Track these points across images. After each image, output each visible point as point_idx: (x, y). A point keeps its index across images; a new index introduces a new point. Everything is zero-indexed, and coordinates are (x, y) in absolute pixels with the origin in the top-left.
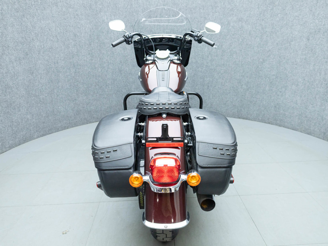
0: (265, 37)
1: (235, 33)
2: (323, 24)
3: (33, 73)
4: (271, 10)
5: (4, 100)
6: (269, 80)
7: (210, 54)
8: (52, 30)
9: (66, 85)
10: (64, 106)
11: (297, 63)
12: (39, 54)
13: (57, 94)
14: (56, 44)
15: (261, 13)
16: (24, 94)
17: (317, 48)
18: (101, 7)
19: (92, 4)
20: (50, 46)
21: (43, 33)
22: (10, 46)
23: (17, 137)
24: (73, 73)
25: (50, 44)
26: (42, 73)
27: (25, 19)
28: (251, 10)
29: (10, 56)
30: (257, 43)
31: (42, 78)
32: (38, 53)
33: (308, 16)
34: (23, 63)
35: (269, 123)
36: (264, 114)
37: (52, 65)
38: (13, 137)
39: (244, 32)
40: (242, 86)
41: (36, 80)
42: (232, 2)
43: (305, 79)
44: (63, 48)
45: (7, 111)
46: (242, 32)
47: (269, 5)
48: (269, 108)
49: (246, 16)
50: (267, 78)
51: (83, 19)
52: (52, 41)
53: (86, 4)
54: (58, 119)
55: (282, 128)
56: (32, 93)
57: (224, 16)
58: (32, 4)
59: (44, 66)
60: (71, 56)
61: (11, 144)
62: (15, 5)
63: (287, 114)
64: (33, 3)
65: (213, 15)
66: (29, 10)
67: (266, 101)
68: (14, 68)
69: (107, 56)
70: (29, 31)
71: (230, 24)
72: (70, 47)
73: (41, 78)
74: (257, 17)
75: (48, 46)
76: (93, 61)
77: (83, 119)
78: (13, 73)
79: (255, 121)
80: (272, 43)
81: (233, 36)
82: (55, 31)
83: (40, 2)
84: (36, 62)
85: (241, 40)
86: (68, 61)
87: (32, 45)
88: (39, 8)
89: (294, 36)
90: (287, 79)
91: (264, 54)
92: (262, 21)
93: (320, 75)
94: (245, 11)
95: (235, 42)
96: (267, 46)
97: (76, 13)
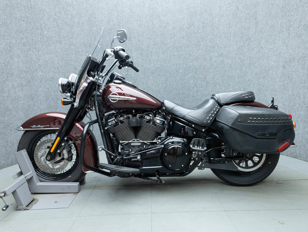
0: (245, 68)
2: (297, 53)
3: (33, 99)
4: (248, 45)
5: (2, 121)
7: (195, 85)
8: (55, 63)
11: (276, 90)
12: (40, 82)
15: (239, 48)
16: (22, 117)
17: (294, 74)
21: (46, 65)
22: (14, 73)
23: (10, 157)
25: (52, 74)
27: (31, 52)
28: (230, 47)
29: (13, 83)
30: (237, 74)
33: (282, 47)
34: (24, 89)
37: (52, 92)
38: (6, 158)
39: (225, 65)
41: (36, 105)
42: (213, 41)
43: (285, 104)
45: (4, 131)
46: (223, 65)
47: (245, 42)
52: (54, 72)
53: (86, 43)
57: (207, 52)
58: (38, 40)
59: (44, 93)
61: (3, 164)
65: (197, 52)
68: (15, 93)
70: (34, 62)
71: (212, 59)
73: (40, 104)
74: (236, 52)
75: (49, 77)
78: (14, 97)
81: (215, 69)
82: (57, 64)
83: (46, 39)
84: (37, 89)
85: (222, 72)
87: (35, 74)
88: (45, 44)
89: (270, 66)
92: (240, 55)
93: (300, 99)
94: (225, 48)
95: (218, 74)
96: (246, 76)
97: (77, 50)
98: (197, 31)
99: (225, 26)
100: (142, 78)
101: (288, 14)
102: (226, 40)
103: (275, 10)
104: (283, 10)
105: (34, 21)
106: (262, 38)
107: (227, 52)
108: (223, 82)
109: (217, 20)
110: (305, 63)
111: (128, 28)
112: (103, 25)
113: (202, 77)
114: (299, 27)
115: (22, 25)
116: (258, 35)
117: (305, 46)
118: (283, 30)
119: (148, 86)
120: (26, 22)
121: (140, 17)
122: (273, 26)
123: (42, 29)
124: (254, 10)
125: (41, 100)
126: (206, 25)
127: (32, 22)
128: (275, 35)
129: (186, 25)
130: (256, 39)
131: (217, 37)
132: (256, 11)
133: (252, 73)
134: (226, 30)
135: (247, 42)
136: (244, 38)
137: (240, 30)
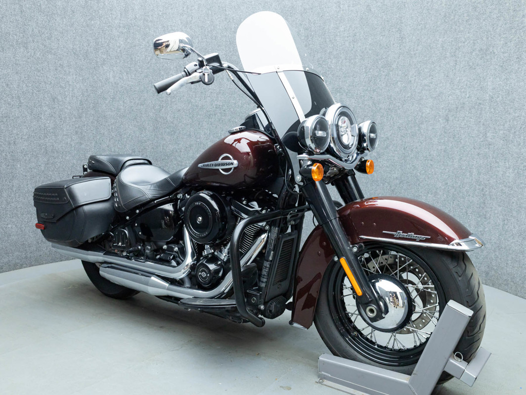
2: (468, 96)
4: (386, 75)
8: (12, 86)
9: (27, 185)
10: (17, 225)
11: (432, 158)
13: (6, 200)
14: (15, 111)
15: (371, 81)
17: (462, 132)
18: (105, 57)
19: (89, 51)
20: (4, 112)
24: (42, 165)
28: (355, 76)
33: (444, 84)
37: (3, 146)
43: (447, 184)
44: (29, 118)
47: (382, 69)
49: (347, 85)
50: (387, 184)
51: (71, 74)
52: (9, 104)
53: (78, 49)
54: (4, 248)
60: (42, 134)
69: (108, 139)
72: (43, 118)
74: (365, 86)
76: (83, 146)
82: (16, 89)
86: (35, 142)
89: (424, 115)
90: (419, 185)
92: (372, 92)
93: (471, 175)
94: (345, 77)
97: (59, 62)
99: (346, 38)
100: (188, 124)
101: (453, 27)
102: (348, 64)
103: (433, 19)
104: (446, 20)
106: (410, 65)
107: (349, 86)
109: (332, 25)
110: (481, 114)
111: (164, 27)
112: (114, 17)
114: (471, 53)
116: (404, 60)
117: (481, 86)
118: (446, 55)
119: (198, 140)
121: (187, 8)
122: (430, 46)
124: (398, 15)
126: (312, 34)
128: (433, 63)
130: (400, 67)
131: (332, 57)
132: (401, 17)
133: (393, 126)
134: (347, 45)
135: (384, 70)
136: (380, 62)
137: (374, 48)
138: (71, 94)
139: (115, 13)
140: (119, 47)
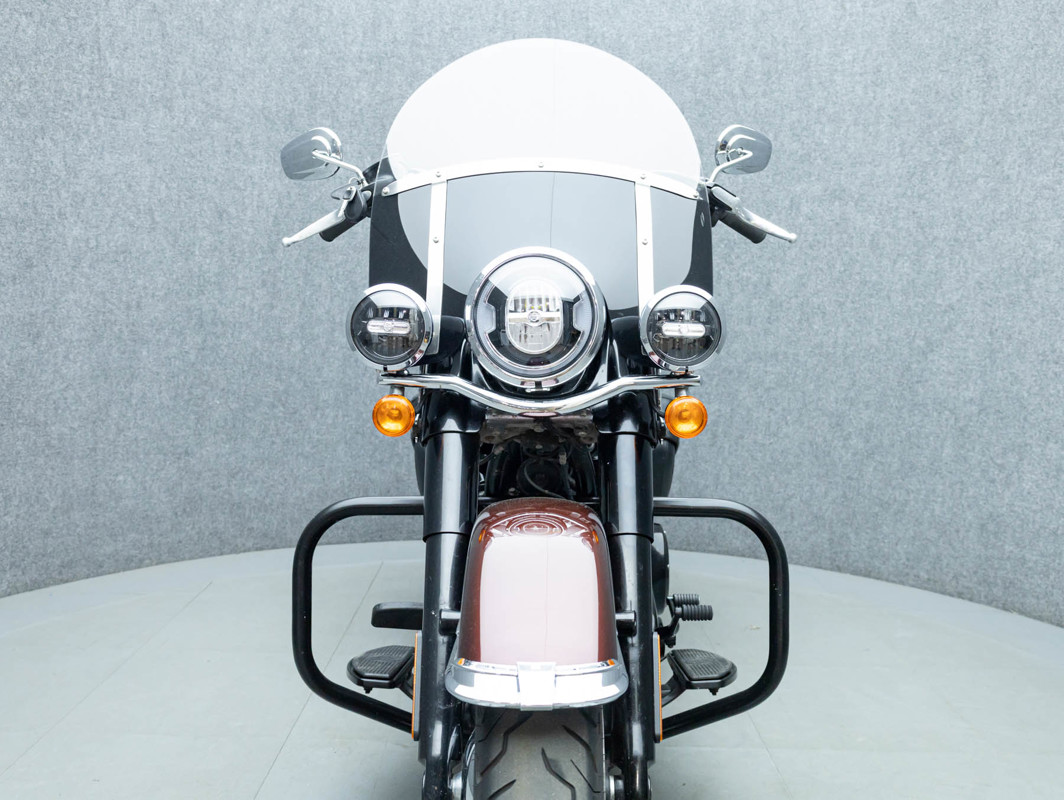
0: (933, 257)
1: (819, 242)
3: (38, 335)
4: (950, 162)
6: (952, 422)
8: (138, 189)
9: (160, 393)
10: (137, 475)
11: (1058, 357)
12: (74, 267)
13: (117, 424)
14: (143, 239)
15: (913, 174)
19: (296, 113)
20: (119, 243)
21: (103, 195)
24: (191, 351)
25: (124, 236)
26: (76, 337)
27: (47, 141)
28: (877, 163)
30: (900, 280)
31: (71, 357)
32: (72, 263)
35: (960, 595)
36: (938, 558)
37: (117, 312)
39: (852, 237)
40: (846, 439)
41: (48, 361)
42: (805, 133)
44: (169, 254)
46: (845, 236)
47: (940, 148)
48: (958, 531)
49: (858, 182)
50: (947, 412)
51: (257, 160)
52: (131, 225)
53: (274, 109)
54: (108, 523)
55: (1015, 616)
56: (20, 411)
57: (778, 178)
58: (79, 95)
59: (85, 315)
60: (194, 286)
62: (19, 91)
63: (1034, 558)
64: (85, 92)
66: (66, 114)
67: (943, 503)
69: (329, 297)
70: (53, 183)
71: (798, 209)
72: (197, 253)
73: (66, 357)
74: (899, 185)
75: (111, 244)
76: (276, 312)
77: (207, 533)
79: (902, 583)
80: (958, 281)
81: (809, 252)
82: (147, 194)
83: (110, 89)
84: (58, 295)
85: (839, 266)
86: (179, 303)
87: (53, 233)
88: (105, 110)
89: (1039, 256)
90: (1025, 419)
91: (929, 321)
92: (916, 200)
94: (853, 165)
95: (819, 272)
96: (939, 291)
97: (235, 136)
98: (742, 89)
99: (857, 78)
102: (860, 135)
105: (72, 14)
106: (1007, 139)
107: (863, 184)
108: (841, 305)
109: (825, 49)
112: (349, 39)
113: (755, 278)
115: (24, 31)
116: (993, 128)
120: (37, 18)
121: (505, 16)
122: (1056, 96)
123: (99, 50)
124: (980, 25)
125: (72, 342)
126: (780, 67)
127: (62, 20)
129: (696, 60)
130: (984, 143)
131: (824, 119)
132: (988, 30)
133: (964, 279)
134: (860, 92)
135: (946, 150)
136: (935, 133)
137: (921, 100)
138: (255, 203)
139: (351, 31)
140: (359, 102)
